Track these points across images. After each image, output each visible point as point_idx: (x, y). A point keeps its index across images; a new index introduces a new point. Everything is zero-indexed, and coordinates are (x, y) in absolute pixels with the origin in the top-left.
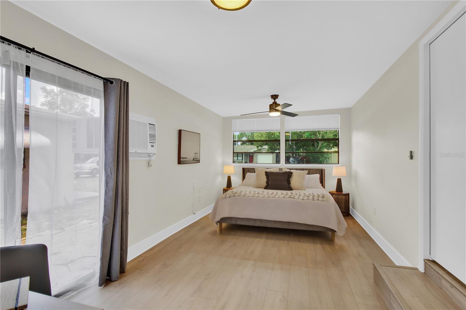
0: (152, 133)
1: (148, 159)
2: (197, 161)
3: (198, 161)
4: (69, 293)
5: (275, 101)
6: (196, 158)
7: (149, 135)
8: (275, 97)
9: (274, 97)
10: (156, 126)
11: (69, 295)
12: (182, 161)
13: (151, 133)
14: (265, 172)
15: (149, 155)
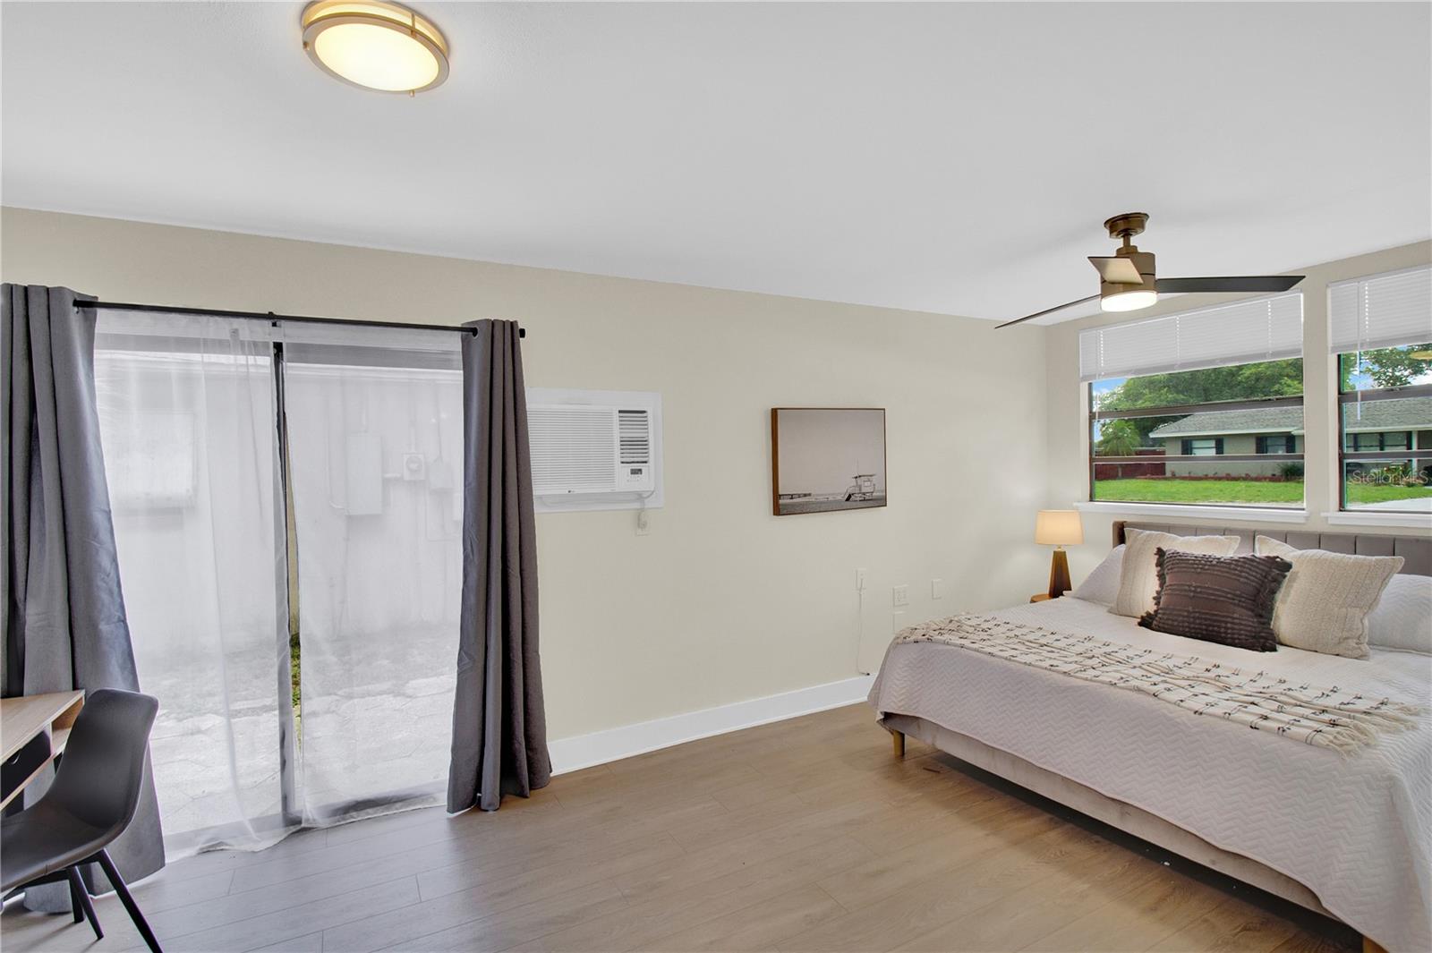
0: (636, 434)
1: (637, 505)
2: (868, 499)
3: (881, 502)
4: (398, 805)
5: (1127, 242)
6: (863, 491)
7: (619, 443)
8: (1125, 225)
9: (1122, 228)
10: (650, 415)
11: (397, 809)
12: (783, 505)
13: (623, 435)
14: (1155, 550)
15: (640, 497)
